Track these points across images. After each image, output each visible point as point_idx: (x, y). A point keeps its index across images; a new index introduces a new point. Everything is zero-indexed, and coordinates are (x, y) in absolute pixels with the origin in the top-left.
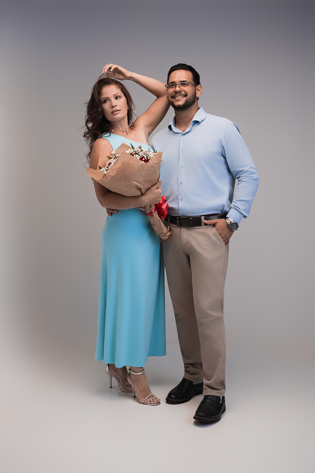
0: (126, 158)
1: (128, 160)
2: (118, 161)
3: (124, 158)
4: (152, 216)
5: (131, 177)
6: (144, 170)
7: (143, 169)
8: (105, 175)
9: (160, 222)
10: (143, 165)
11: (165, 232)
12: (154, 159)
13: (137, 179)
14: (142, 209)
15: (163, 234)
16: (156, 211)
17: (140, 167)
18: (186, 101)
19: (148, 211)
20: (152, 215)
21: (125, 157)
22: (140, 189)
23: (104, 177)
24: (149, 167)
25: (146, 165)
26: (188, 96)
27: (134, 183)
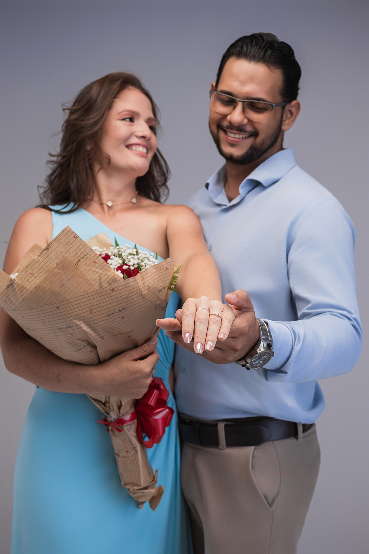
0: (72, 250)
1: (77, 255)
2: (50, 251)
3: (66, 246)
4: (120, 431)
5: (74, 307)
6: (113, 297)
7: (113, 294)
8: (13, 283)
9: (136, 452)
10: (115, 280)
11: (143, 484)
12: (149, 274)
13: (89, 317)
14: (98, 406)
15: (136, 488)
16: (135, 421)
17: (105, 285)
18: (252, 148)
19: (113, 416)
20: (120, 428)
21: (71, 246)
22: (95, 347)
23: (8, 287)
24: (131, 291)
25: (123, 283)
26: (260, 139)
27: (78, 323)
